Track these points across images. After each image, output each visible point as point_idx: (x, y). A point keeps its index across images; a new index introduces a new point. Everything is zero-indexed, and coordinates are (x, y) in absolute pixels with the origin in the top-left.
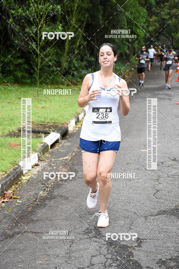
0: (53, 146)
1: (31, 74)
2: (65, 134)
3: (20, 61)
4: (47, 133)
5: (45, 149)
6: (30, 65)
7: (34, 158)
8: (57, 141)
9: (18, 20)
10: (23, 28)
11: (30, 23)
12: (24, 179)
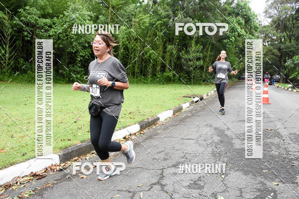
0: (196, 102)
1: (190, 80)
2: (202, 99)
3: (186, 75)
4: (194, 98)
5: (193, 102)
6: (190, 76)
7: (188, 104)
8: (198, 101)
9: (185, 60)
10: (187, 62)
11: (190, 61)
12: (183, 111)
